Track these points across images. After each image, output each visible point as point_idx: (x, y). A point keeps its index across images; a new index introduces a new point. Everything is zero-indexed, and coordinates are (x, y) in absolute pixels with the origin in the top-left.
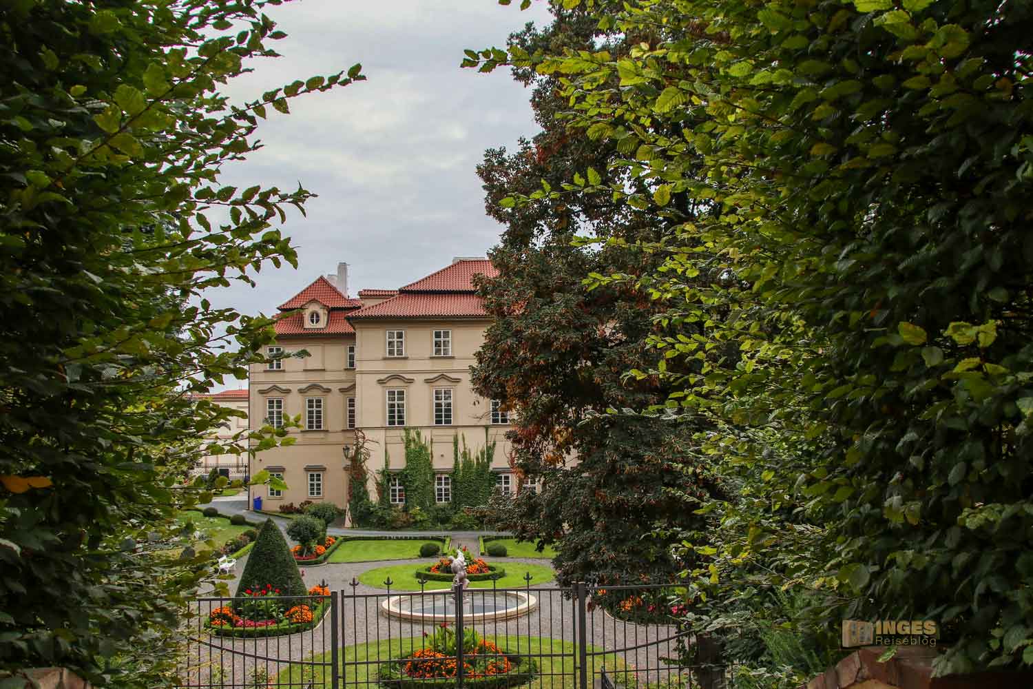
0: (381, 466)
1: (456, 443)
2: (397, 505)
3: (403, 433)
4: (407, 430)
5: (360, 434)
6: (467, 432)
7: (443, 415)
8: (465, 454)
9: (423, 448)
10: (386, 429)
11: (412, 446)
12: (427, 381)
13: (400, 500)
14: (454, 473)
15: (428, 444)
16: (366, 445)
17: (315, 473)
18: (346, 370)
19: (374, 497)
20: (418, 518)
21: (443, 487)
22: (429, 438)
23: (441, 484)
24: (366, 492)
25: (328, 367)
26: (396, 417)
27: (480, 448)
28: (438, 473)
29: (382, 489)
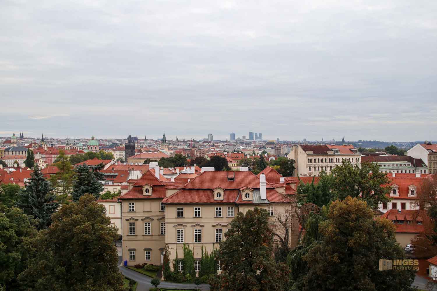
0: (175, 258)
1: (202, 249)
2: (181, 272)
3: (183, 245)
4: (184, 244)
5: (167, 246)
6: (206, 245)
7: (198, 238)
8: (205, 253)
9: (190, 251)
10: (177, 244)
11: (186, 250)
12: (192, 226)
13: (182, 270)
14: (201, 260)
15: (192, 250)
16: (169, 250)
17: (148, 251)
18: (160, 212)
19: (172, 269)
20: (188, 278)
21: (198, 265)
22: (192, 248)
23: (197, 264)
24: (169, 268)
25: (152, 210)
26: (180, 239)
27: (211, 251)
28: (196, 260)
29: (175, 266)
